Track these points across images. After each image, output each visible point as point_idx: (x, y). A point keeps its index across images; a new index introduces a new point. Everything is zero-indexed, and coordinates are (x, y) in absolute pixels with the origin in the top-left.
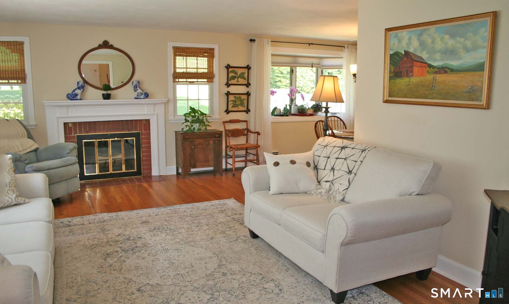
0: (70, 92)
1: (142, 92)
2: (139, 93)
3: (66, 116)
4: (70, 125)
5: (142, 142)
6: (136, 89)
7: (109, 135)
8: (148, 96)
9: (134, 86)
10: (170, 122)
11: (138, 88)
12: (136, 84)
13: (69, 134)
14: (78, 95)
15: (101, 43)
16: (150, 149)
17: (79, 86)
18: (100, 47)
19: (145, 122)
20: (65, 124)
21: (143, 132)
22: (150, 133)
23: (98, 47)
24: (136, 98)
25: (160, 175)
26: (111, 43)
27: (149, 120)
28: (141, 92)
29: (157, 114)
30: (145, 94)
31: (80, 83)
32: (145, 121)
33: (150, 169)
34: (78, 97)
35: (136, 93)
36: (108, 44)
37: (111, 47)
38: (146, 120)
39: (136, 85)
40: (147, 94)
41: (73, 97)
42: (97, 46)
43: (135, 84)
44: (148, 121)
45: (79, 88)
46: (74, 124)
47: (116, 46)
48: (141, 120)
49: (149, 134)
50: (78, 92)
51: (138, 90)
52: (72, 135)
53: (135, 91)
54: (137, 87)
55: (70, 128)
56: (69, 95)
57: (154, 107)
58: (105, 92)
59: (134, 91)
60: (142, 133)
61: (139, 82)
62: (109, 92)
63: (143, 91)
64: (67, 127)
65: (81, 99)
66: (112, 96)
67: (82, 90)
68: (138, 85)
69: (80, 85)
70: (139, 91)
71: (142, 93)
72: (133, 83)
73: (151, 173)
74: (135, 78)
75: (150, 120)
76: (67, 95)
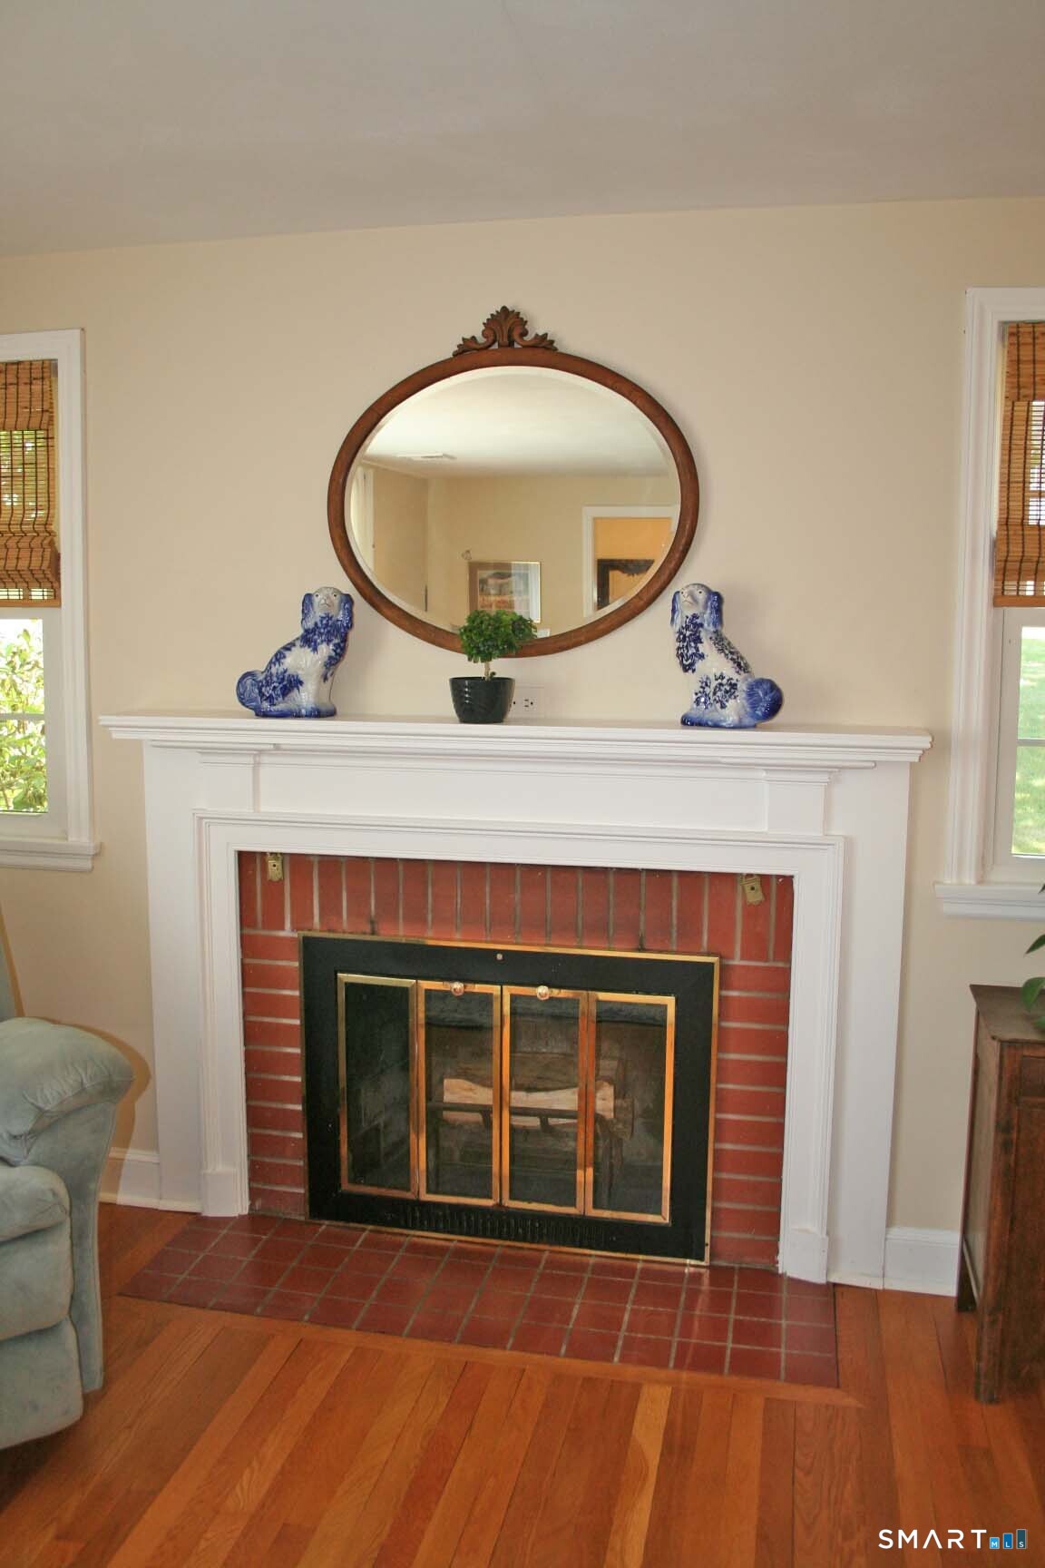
0: (259, 666)
1: (735, 676)
2: (714, 684)
3: (247, 811)
4: (274, 871)
5: (720, 1029)
6: (692, 651)
7: (499, 957)
8: (775, 707)
9: (680, 633)
10: (948, 908)
11: (706, 647)
12: (695, 616)
13: (267, 926)
14: (301, 683)
15: (476, 329)
16: (783, 1084)
17: (310, 625)
18: (468, 357)
19: (755, 897)
20: (247, 862)
21: (737, 962)
22: (785, 974)
23: (456, 354)
24: (687, 722)
25: (835, 1279)
26: (540, 324)
27: (786, 883)
28: (729, 671)
29: (849, 846)
30: (751, 693)
31: (316, 600)
32: (757, 886)
33: (770, 1223)
34: (305, 697)
35: (691, 682)
36: (525, 333)
37: (544, 353)
38: (765, 879)
39: (695, 624)
40: (773, 687)
41: (270, 699)
42: (446, 351)
43: (690, 614)
44: (780, 889)
45: (308, 639)
46: (298, 863)
47: (571, 342)
48: (729, 879)
49: (780, 982)
50: (305, 662)
51: (702, 656)
52: (282, 934)
53: (686, 669)
54: (703, 635)
55: (274, 889)
56: (249, 681)
57: (829, 787)
58: (477, 670)
59: (680, 669)
60: (723, 968)
61: (720, 599)
62: (501, 667)
63: (741, 666)
64: (258, 880)
65: (317, 714)
66: (518, 695)
67: (325, 650)
68: (707, 618)
69: (317, 613)
70: (714, 664)
71: (734, 686)
72: (678, 606)
73: (773, 1249)
74: (699, 571)
75: (799, 888)
76: (239, 682)
